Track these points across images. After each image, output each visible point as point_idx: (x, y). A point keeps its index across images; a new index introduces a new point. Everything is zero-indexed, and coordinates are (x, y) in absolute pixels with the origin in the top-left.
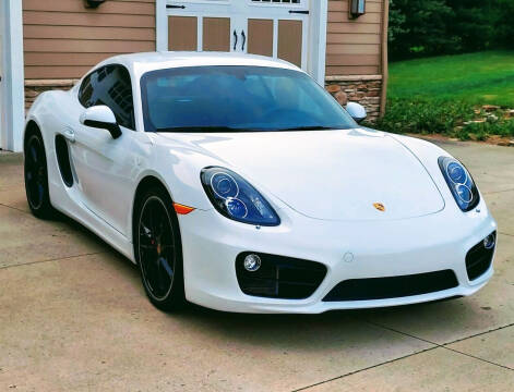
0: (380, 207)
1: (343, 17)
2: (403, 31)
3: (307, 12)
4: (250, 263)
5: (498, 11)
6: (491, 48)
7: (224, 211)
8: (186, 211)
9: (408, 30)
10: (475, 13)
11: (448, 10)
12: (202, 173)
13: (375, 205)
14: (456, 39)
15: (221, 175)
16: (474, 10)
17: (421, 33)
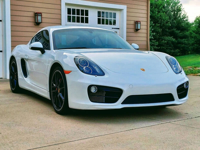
0: (143, 70)
1: (132, 30)
2: (157, 48)
3: (119, 29)
4: (93, 90)
5: (193, 39)
6: (191, 54)
7: (83, 71)
8: (69, 72)
9: (159, 48)
10: (184, 41)
11: (174, 40)
12: (74, 59)
13: (141, 69)
14: (177, 50)
15: (82, 58)
16: (184, 40)
17: (164, 49)
